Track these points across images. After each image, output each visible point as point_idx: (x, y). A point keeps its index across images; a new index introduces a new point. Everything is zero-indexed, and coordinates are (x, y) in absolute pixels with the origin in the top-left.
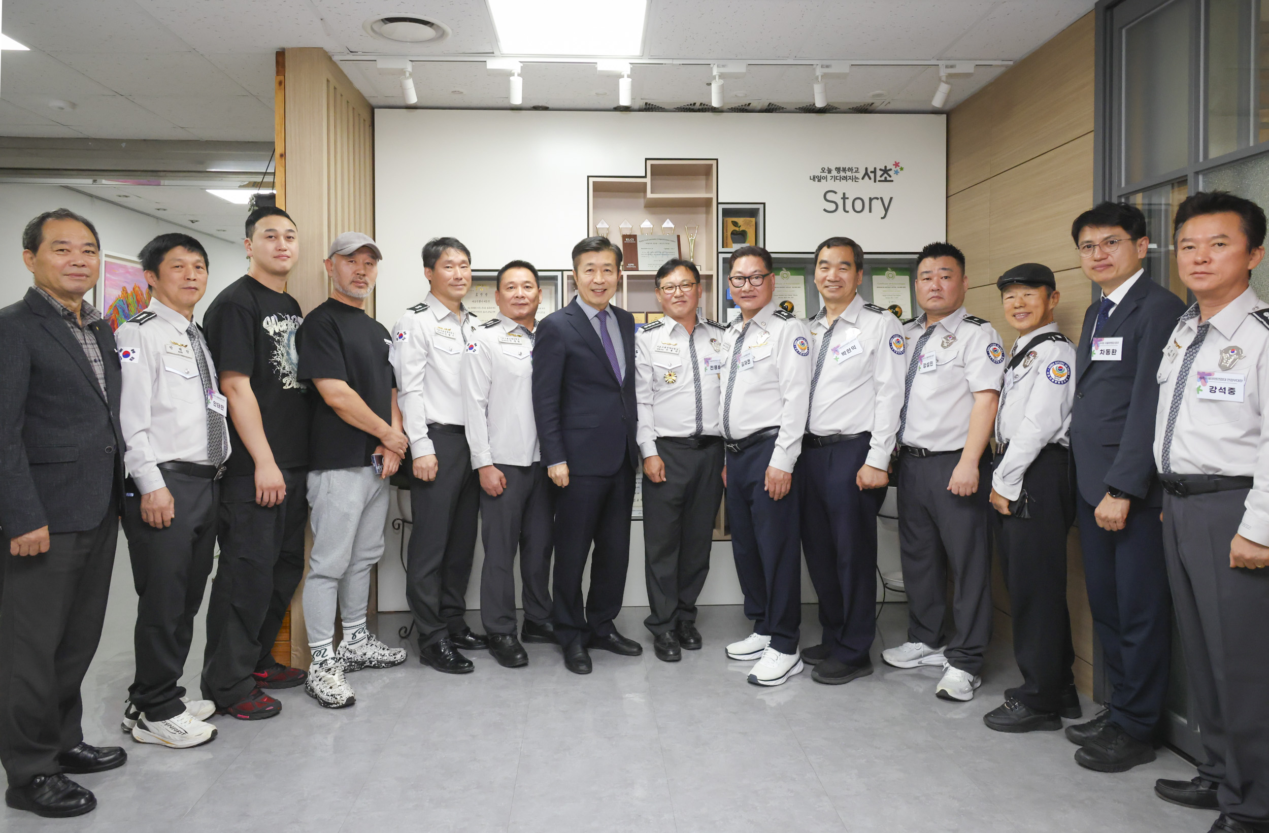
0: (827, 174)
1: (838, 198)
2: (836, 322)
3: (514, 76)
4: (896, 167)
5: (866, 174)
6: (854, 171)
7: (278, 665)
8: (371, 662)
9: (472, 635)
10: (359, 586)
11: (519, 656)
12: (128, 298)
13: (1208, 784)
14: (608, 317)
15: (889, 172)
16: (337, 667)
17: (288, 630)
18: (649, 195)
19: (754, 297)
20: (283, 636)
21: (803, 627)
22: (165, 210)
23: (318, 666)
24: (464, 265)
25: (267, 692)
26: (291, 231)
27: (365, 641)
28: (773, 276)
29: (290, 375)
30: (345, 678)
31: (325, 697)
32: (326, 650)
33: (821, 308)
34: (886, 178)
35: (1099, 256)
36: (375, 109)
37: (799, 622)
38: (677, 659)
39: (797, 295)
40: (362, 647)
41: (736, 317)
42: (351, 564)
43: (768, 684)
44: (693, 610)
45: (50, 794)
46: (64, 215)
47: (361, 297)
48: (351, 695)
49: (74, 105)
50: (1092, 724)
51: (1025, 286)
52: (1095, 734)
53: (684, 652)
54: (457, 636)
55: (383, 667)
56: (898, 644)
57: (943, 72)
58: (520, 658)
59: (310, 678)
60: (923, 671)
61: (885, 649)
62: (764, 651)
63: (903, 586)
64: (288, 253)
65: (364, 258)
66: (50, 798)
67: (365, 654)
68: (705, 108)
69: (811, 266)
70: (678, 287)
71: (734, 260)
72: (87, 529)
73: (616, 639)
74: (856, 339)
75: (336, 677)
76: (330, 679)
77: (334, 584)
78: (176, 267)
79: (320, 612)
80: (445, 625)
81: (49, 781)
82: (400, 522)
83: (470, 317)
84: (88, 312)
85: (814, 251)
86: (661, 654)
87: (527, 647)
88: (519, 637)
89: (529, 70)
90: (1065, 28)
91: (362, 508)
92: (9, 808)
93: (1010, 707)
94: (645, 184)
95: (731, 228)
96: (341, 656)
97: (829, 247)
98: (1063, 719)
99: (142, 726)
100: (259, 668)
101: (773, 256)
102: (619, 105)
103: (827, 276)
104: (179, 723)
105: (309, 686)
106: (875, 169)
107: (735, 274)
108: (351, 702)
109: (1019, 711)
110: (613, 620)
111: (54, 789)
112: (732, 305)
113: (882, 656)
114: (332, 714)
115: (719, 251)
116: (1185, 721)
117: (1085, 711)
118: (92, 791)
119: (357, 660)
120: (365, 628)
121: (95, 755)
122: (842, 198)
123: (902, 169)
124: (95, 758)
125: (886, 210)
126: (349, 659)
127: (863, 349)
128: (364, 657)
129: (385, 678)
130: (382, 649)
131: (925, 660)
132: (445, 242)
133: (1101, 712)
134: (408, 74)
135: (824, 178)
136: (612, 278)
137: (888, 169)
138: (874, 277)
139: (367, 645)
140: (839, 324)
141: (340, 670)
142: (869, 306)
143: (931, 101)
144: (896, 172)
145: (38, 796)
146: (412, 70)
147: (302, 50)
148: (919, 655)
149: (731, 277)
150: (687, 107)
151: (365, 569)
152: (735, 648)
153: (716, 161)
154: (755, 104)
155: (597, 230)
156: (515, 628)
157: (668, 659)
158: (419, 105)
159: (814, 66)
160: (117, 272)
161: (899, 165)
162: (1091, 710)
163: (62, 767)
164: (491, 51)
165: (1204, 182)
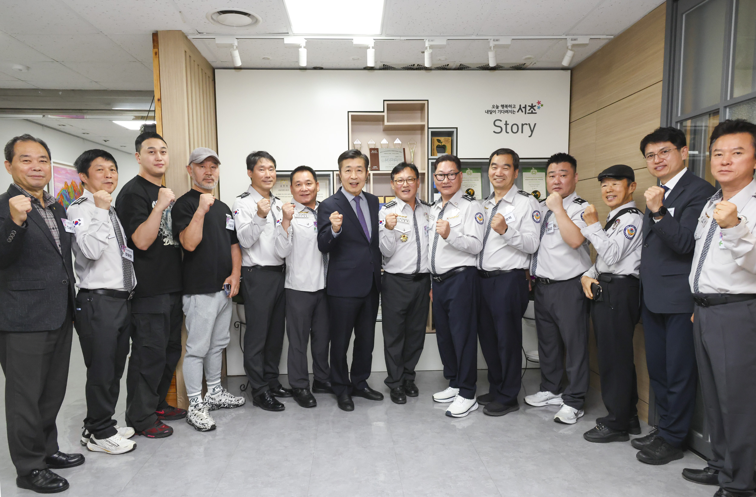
0: (495, 109)
1: (502, 124)
2: (500, 201)
3: (301, 48)
4: (538, 104)
5: (520, 108)
6: (513, 107)
7: (170, 407)
8: (224, 405)
9: (283, 389)
10: (216, 361)
11: (311, 401)
12: (68, 189)
13: (713, 471)
14: (361, 200)
15: (534, 108)
16: (205, 408)
17: (175, 387)
18: (386, 123)
19: (450, 187)
20: (172, 390)
21: (478, 383)
22: (88, 134)
23: (194, 407)
24: (271, 169)
25: (164, 422)
26: (164, 148)
27: (221, 393)
28: (462, 173)
29: (167, 237)
30: (209, 414)
31: (198, 425)
32: (197, 398)
33: (491, 193)
34: (532, 111)
35: (658, 161)
36: (215, 70)
37: (476, 380)
38: (404, 402)
39: (477, 185)
40: (219, 396)
41: (439, 199)
42: (211, 349)
43: (458, 416)
44: (414, 373)
45: (42, 480)
46: (27, 138)
47: (210, 188)
48: (214, 424)
49: (28, 68)
50: (647, 438)
51: (614, 179)
52: (648, 443)
53: (408, 398)
54: (275, 389)
55: (232, 407)
56: (534, 393)
57: (570, 43)
58: (312, 402)
59: (189, 414)
60: (549, 408)
61: (526, 396)
62: (455, 397)
63: (539, 359)
64: (162, 162)
65: (209, 164)
66: (42, 482)
67: (221, 400)
68: (421, 68)
69: (487, 167)
70: (405, 181)
71: (438, 164)
72: (54, 329)
73: (368, 391)
74: (511, 212)
75: (204, 414)
76: (200, 415)
77: (201, 360)
78: (99, 170)
79: (193, 377)
80: (267, 383)
81: (41, 473)
82: (239, 324)
83: (276, 200)
84: (48, 199)
85: (489, 157)
86: (395, 399)
87: (316, 396)
88: (311, 390)
89: (311, 44)
90: (647, 14)
91: (216, 316)
92: (19, 488)
93: (599, 428)
94: (384, 116)
95: (437, 143)
96: (207, 401)
97: (497, 155)
98: (630, 435)
99: (93, 442)
100: (159, 408)
101: (461, 161)
102: (367, 66)
103: (495, 173)
104: (114, 440)
105: (189, 419)
106: (526, 105)
107: (438, 172)
108: (213, 428)
109: (605, 430)
110: (366, 380)
111: (44, 477)
112: (437, 191)
113: (524, 399)
114: (203, 435)
115: (429, 158)
116: (701, 436)
117: (643, 430)
118: (66, 478)
119: (216, 404)
120: (220, 385)
121: (66, 459)
122: (505, 124)
123: (542, 105)
124: (67, 460)
125: (532, 131)
126: (211, 403)
127: (516, 219)
128: (220, 402)
129: (233, 414)
130: (230, 397)
131: (550, 402)
132: (260, 154)
133: (652, 431)
134: (235, 47)
135: (494, 111)
136: (362, 175)
137: (533, 105)
138: (524, 173)
139: (222, 395)
140: (502, 203)
141: (206, 409)
142: (521, 192)
143: (561, 62)
144: (539, 108)
145: (35, 481)
146: (238, 45)
147: (168, 32)
148: (547, 398)
149: (436, 174)
150: (409, 67)
151: (219, 351)
152: (438, 396)
153: (427, 101)
154: (452, 65)
155: (354, 145)
156: (309, 385)
157: (399, 403)
158: (242, 67)
159: (489, 40)
160: (61, 173)
161: (540, 103)
162: (646, 430)
163: (48, 465)
164: (287, 32)
165: (729, 112)
